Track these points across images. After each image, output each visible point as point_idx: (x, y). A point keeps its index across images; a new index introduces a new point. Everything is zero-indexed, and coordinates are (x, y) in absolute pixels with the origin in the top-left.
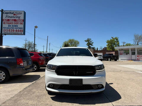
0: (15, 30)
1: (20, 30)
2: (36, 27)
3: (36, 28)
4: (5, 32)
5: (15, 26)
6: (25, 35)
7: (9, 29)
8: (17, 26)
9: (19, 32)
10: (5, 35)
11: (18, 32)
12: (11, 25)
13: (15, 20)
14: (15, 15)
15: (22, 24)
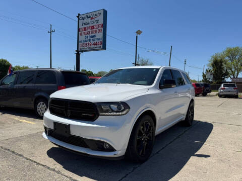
0: (92, 43)
1: (98, 42)
2: (139, 32)
3: (139, 34)
4: (82, 48)
5: (93, 36)
6: (105, 49)
7: (85, 43)
8: (95, 36)
9: (98, 46)
10: (82, 51)
11: (95, 46)
12: (88, 35)
13: (93, 27)
14: (92, 18)
15: (100, 31)
